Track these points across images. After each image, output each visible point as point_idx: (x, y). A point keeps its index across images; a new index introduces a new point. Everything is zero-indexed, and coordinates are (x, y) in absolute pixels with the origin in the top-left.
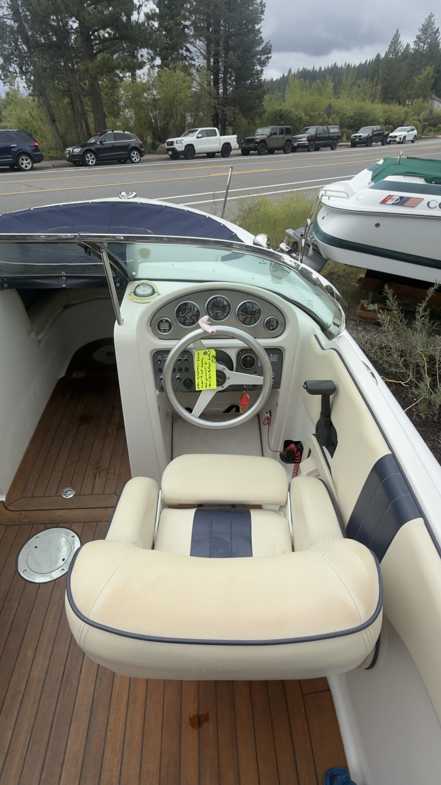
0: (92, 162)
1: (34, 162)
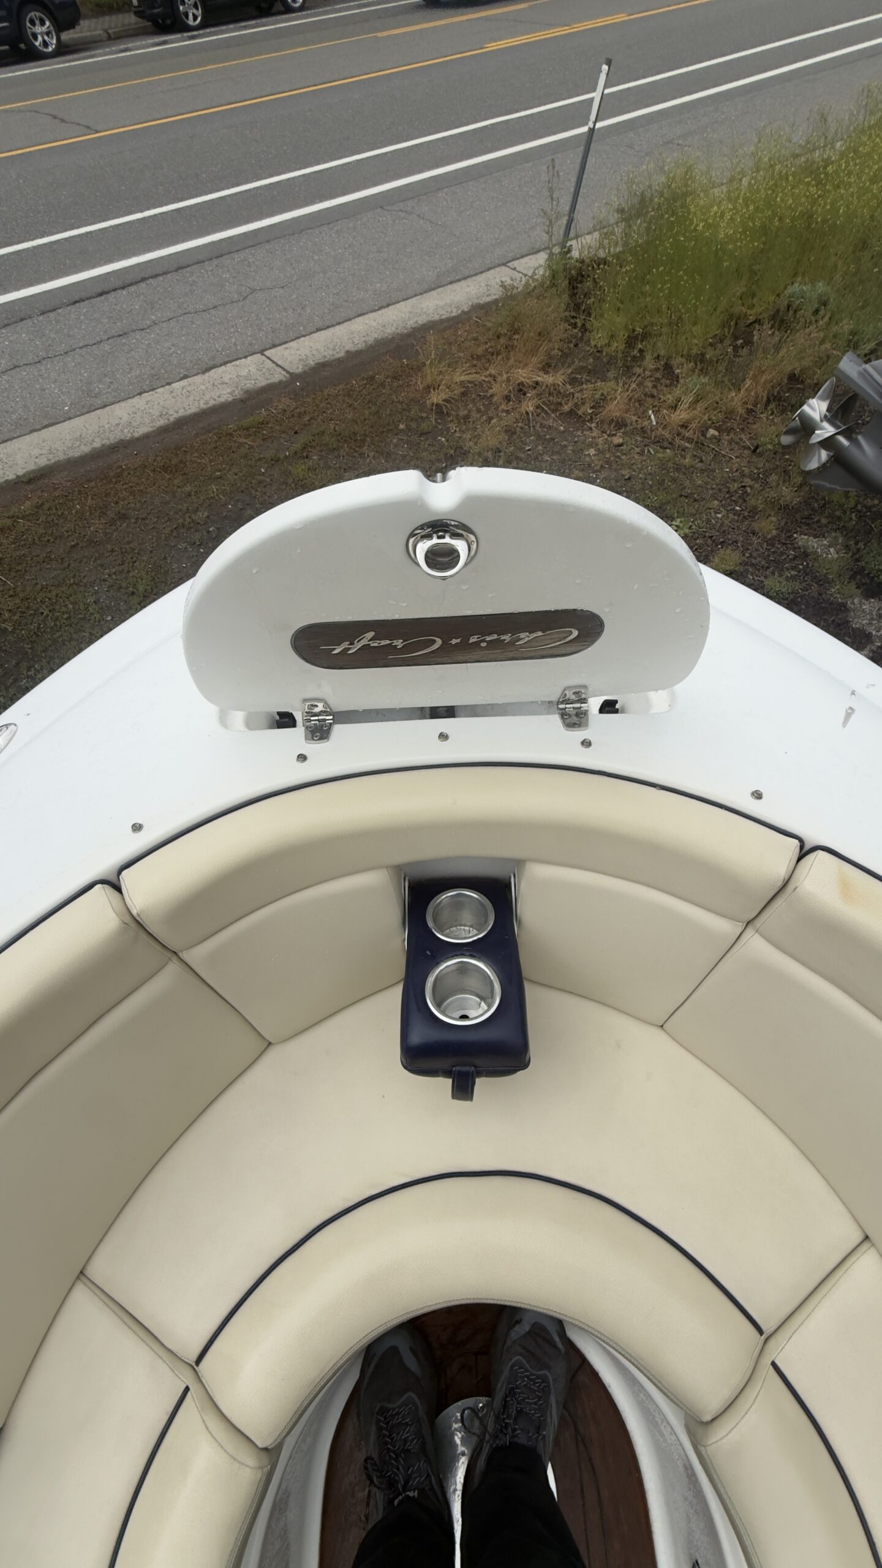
0: (195, 18)
1: (60, 26)
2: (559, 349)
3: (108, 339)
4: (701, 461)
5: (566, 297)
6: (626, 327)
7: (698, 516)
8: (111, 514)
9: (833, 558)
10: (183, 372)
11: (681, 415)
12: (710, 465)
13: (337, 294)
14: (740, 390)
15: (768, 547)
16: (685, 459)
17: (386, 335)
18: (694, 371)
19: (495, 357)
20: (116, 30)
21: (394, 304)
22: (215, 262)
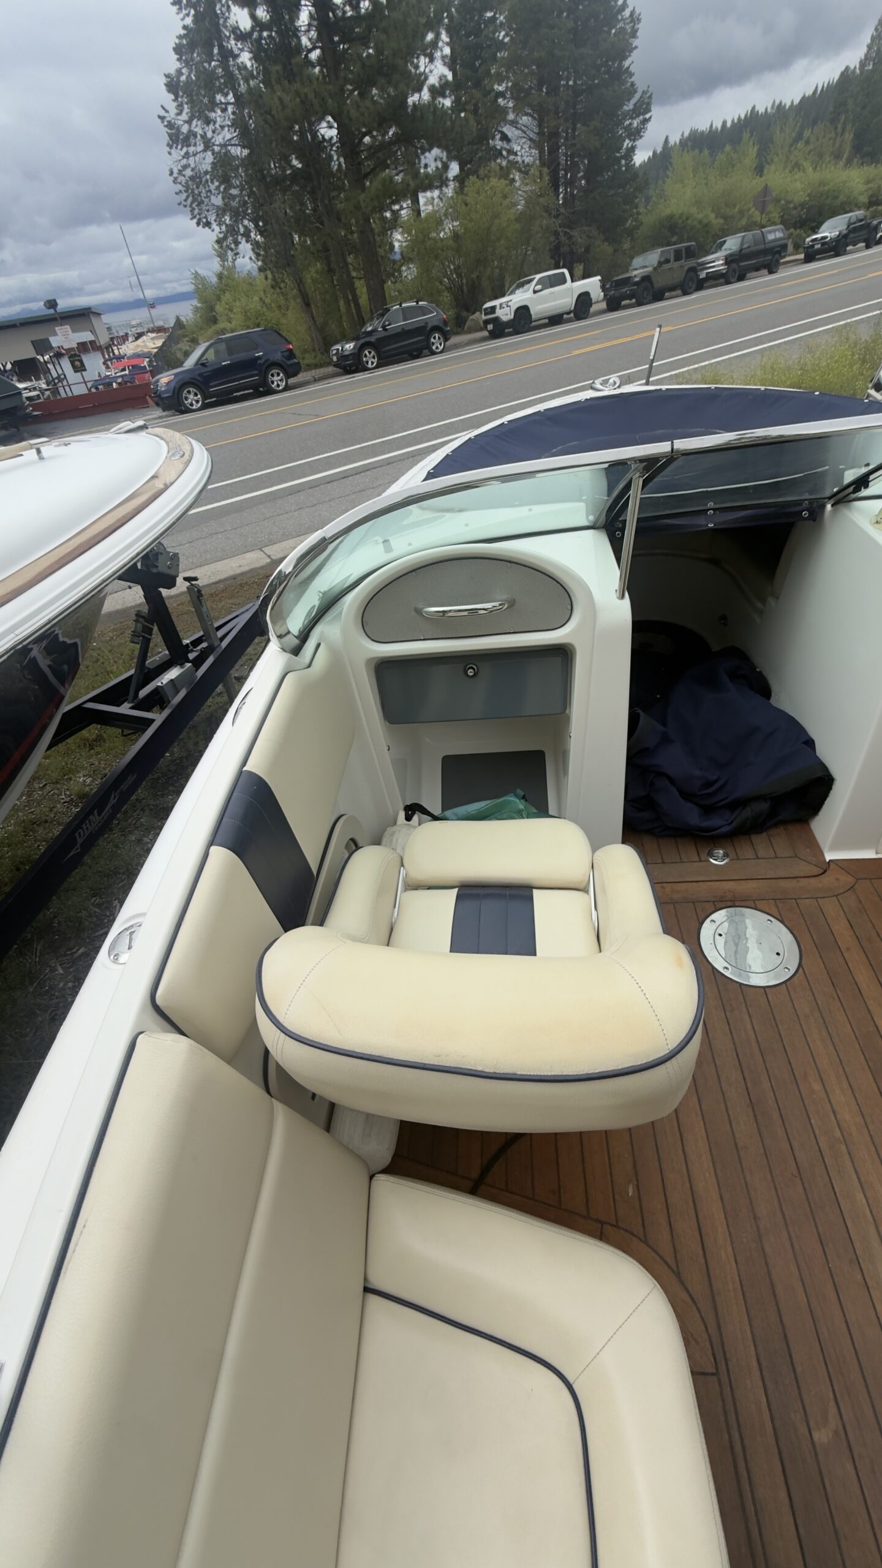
0: (372, 363)
1: (288, 376)
20: (322, 375)
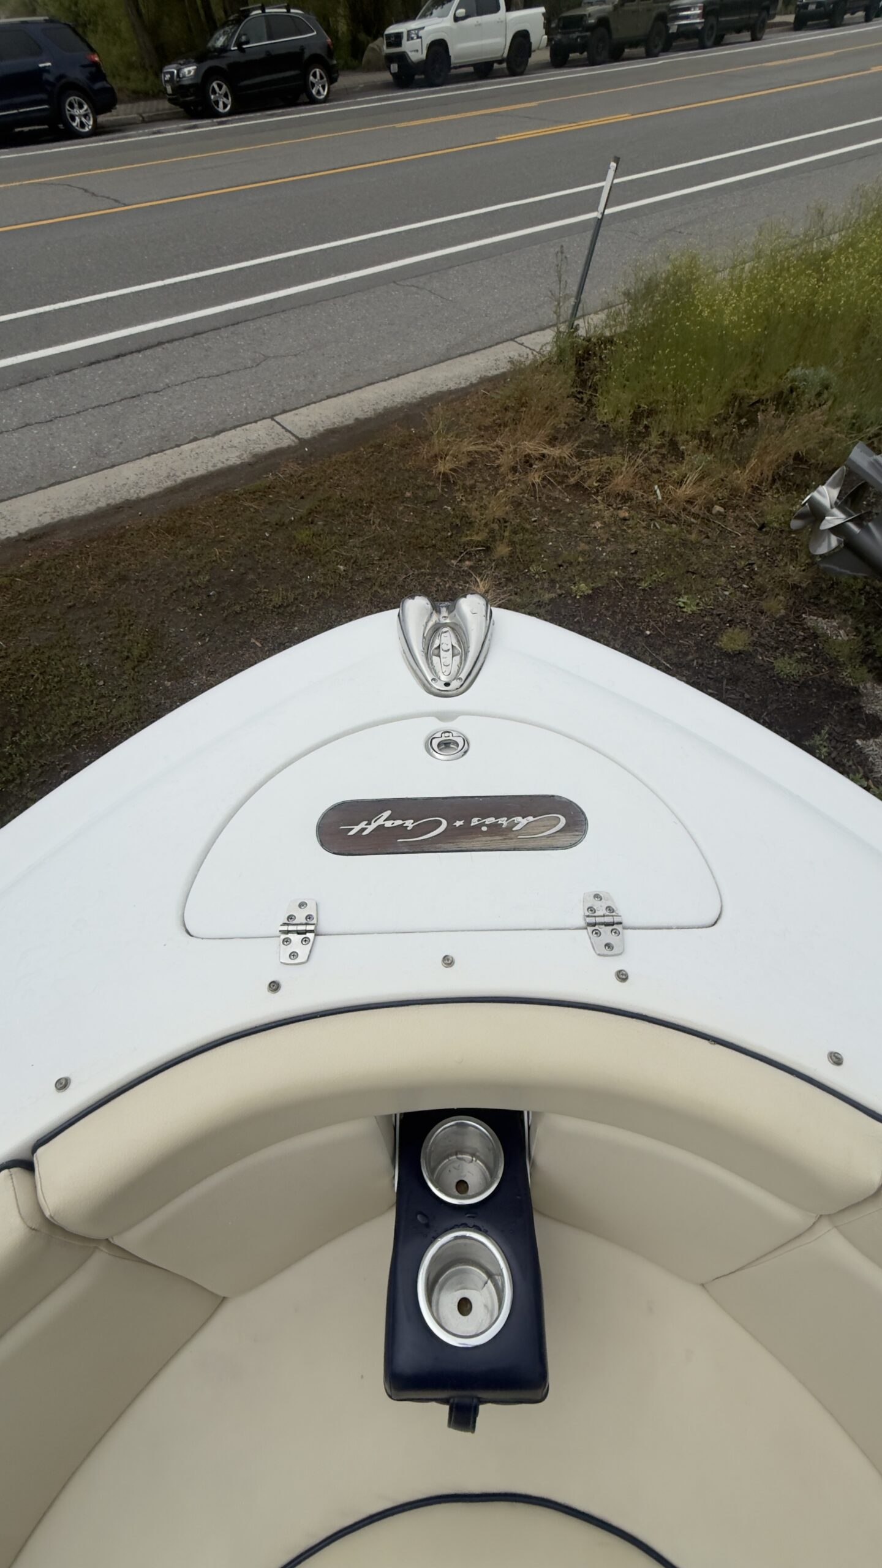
0: (225, 106)
1: (97, 110)
2: (565, 423)
3: (121, 401)
4: (708, 537)
5: (572, 373)
6: (632, 403)
7: (705, 593)
8: (111, 575)
9: (843, 640)
10: (193, 435)
11: (686, 491)
12: (716, 541)
13: (349, 363)
14: (745, 468)
15: (777, 627)
16: (691, 534)
17: (395, 404)
18: (699, 448)
19: (502, 428)
20: (151, 114)
21: (403, 374)
22: (231, 329)
